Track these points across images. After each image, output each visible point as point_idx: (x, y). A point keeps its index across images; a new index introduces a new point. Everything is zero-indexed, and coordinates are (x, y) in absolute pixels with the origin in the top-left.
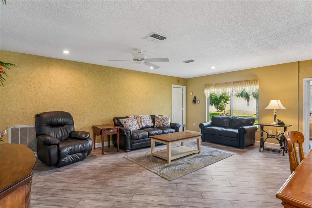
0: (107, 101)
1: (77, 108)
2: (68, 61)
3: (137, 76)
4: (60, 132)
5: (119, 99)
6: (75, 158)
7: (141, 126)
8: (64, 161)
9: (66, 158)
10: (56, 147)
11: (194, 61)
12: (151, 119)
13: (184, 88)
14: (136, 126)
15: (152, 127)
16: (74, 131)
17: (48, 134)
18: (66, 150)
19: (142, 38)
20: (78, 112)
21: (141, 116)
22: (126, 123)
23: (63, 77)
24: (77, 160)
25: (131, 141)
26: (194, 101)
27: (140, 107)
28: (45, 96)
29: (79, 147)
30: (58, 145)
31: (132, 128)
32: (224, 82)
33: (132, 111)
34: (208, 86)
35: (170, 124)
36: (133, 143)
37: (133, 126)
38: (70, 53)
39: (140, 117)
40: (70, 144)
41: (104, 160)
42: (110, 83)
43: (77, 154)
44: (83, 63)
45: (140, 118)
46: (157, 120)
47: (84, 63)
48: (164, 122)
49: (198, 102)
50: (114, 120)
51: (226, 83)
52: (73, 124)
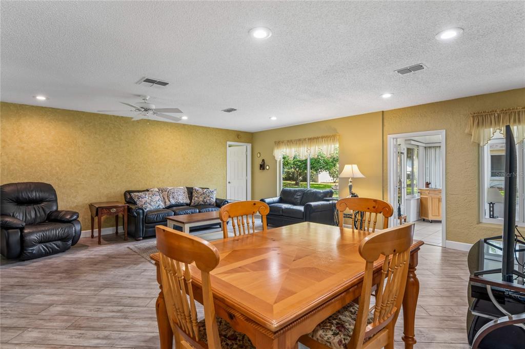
0: (115, 166)
1: (65, 177)
2: (50, 109)
3: (167, 130)
4: (32, 212)
5: (136, 164)
6: (50, 248)
7: (168, 204)
8: (30, 251)
9: (35, 248)
10: (17, 232)
11: (236, 110)
12: (186, 193)
13: (249, 146)
14: (157, 203)
15: (187, 204)
16: (57, 211)
17: (12, 214)
18: (34, 237)
19: (136, 83)
20: (67, 183)
21: (170, 188)
22: (140, 199)
23: (43, 132)
24: (54, 252)
25: (145, 225)
26: (262, 167)
27: (171, 175)
28: (13, 160)
29: (56, 232)
30: (22, 229)
31: (149, 206)
32: (297, 138)
33: (158, 182)
34: (278, 143)
35: (215, 200)
36: (147, 227)
37: (152, 203)
38: (47, 99)
39: (168, 190)
40: (43, 229)
41: (96, 251)
42: (121, 140)
43: (54, 242)
44: (75, 111)
45: (168, 192)
46: (195, 194)
47: (78, 111)
48: (205, 198)
49: (267, 168)
50: (125, 194)
51: (300, 140)
52: (56, 200)
